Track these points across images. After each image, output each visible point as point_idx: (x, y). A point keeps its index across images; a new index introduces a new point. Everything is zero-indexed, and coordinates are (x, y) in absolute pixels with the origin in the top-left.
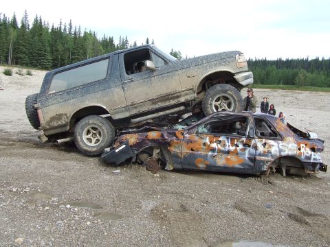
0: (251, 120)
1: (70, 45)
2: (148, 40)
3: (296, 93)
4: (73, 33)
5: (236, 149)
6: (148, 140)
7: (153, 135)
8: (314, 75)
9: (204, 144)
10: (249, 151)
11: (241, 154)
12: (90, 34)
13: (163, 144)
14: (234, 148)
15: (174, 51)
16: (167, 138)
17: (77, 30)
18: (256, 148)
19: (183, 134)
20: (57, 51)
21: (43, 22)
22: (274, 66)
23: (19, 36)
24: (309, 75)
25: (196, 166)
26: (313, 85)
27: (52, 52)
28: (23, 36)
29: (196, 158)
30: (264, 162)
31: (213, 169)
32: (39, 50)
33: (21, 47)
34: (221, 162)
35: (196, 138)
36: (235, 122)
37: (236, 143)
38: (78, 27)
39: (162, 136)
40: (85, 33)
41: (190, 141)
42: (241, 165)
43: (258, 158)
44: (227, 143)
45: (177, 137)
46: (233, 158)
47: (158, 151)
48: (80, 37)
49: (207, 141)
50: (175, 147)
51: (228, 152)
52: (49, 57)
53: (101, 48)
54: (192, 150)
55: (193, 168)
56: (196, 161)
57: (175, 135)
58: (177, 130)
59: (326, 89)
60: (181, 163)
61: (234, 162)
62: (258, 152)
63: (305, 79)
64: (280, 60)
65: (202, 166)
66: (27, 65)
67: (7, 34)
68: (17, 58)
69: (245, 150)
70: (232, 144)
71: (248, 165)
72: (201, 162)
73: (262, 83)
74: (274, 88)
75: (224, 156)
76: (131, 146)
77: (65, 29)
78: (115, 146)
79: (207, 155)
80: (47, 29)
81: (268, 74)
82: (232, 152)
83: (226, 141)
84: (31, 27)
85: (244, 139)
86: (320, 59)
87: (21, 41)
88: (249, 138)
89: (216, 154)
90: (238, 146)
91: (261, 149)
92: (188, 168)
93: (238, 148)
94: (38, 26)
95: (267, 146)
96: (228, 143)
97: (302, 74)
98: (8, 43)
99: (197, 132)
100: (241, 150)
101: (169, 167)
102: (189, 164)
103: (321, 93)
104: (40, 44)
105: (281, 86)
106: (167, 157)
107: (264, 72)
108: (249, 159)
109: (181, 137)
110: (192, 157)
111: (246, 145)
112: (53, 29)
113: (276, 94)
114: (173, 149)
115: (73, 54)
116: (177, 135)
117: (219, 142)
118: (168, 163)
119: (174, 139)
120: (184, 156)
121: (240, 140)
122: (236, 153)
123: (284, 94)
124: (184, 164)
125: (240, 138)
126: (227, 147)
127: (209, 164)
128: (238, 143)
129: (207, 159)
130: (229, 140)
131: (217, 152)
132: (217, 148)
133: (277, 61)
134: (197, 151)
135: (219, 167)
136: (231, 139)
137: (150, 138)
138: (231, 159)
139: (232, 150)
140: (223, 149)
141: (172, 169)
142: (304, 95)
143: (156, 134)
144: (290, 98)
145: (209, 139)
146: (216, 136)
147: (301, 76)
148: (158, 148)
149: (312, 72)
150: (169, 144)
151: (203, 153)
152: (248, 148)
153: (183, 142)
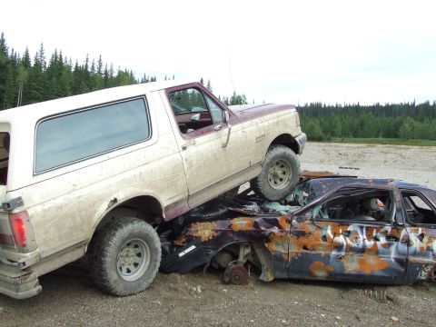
0: (398, 197)
3: (400, 149)
4: (103, 72)
5: (375, 245)
6: (232, 232)
7: (240, 223)
8: (425, 125)
9: (325, 238)
10: (397, 248)
11: (383, 253)
12: (126, 74)
13: (257, 238)
14: (372, 242)
16: (263, 229)
17: (109, 69)
18: (408, 242)
19: (289, 222)
21: (63, 58)
22: (370, 113)
23: (31, 77)
24: (417, 124)
25: (311, 274)
26: (424, 138)
28: (37, 77)
29: (311, 262)
30: (422, 266)
31: (339, 278)
33: (33, 91)
34: (352, 266)
35: (311, 228)
37: (374, 234)
39: (256, 224)
40: (120, 72)
41: (301, 234)
42: (383, 270)
43: (412, 259)
44: (360, 236)
45: (280, 227)
46: (371, 260)
47: (248, 251)
48: (112, 77)
49: (329, 232)
50: (278, 244)
51: (363, 250)
54: (305, 248)
55: (307, 277)
56: (311, 265)
57: (275, 223)
58: (278, 214)
60: (288, 270)
61: (373, 266)
62: (412, 249)
63: (412, 130)
64: (378, 105)
65: (321, 274)
67: (16, 74)
69: (387, 246)
70: (369, 237)
71: (399, 272)
72: (319, 268)
73: (355, 137)
74: (371, 142)
75: (356, 257)
76: (205, 243)
77: (93, 67)
78: (177, 243)
79: (328, 256)
80: (70, 67)
81: (362, 124)
82: (370, 250)
83: (359, 232)
84: (48, 65)
85: (388, 228)
86: (431, 104)
87: (34, 84)
88: (397, 227)
89: (343, 253)
90: (379, 240)
91: (416, 244)
92: (297, 275)
93: (378, 243)
94: (58, 64)
95: (425, 239)
96: (362, 237)
97: (408, 124)
98: (16, 86)
99: (312, 219)
100: (384, 246)
101: (267, 276)
102: (300, 272)
103: (434, 148)
104: (59, 86)
105: (380, 139)
106: (263, 260)
107: (357, 121)
108: (397, 260)
109: (287, 228)
110: (304, 261)
111: (392, 238)
113: (373, 150)
114: (275, 248)
116: (281, 224)
117: (348, 234)
118: (264, 269)
119: (275, 230)
120: (293, 258)
121: (382, 230)
122: (375, 251)
123: (385, 150)
124: (292, 271)
125: (382, 226)
126: (361, 242)
127: (332, 269)
128: (378, 234)
129: (329, 262)
130: (364, 230)
131: (346, 251)
132: (345, 244)
133: (374, 107)
134: (313, 250)
135: (349, 275)
136: (367, 228)
137: (236, 229)
138: (368, 261)
139: (369, 247)
140: (354, 245)
141: (271, 279)
142: (412, 151)
143: (245, 222)
144: (393, 156)
145: (332, 229)
146: (342, 224)
147: (407, 125)
148: (247, 246)
149: (422, 121)
150: (268, 239)
151: (323, 253)
152: (395, 244)
153: (289, 235)
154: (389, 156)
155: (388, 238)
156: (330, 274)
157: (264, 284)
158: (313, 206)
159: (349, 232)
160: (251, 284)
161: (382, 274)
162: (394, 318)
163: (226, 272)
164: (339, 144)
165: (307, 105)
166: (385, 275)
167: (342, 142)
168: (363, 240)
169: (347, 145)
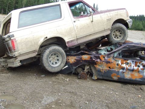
5: (138, 69)
7: (85, 57)
9: (118, 64)
11: (141, 72)
13: (92, 63)
14: (137, 68)
16: (94, 59)
19: (104, 57)
25: (111, 78)
28: (30, 1)
29: (112, 73)
31: (122, 80)
34: (128, 76)
35: (112, 60)
36: (139, 51)
37: (138, 64)
39: (91, 58)
41: (108, 62)
42: (140, 79)
45: (100, 59)
47: (88, 67)
49: (120, 63)
50: (99, 65)
51: (133, 70)
54: (110, 68)
56: (112, 74)
57: (99, 58)
58: (101, 54)
60: (102, 76)
61: (136, 77)
65: (115, 78)
70: (136, 65)
72: (115, 76)
75: (130, 73)
76: (71, 64)
79: (119, 72)
82: (136, 71)
83: (132, 63)
85: (144, 62)
89: (125, 71)
90: (140, 67)
92: (106, 78)
93: (139, 68)
96: (133, 65)
99: (113, 57)
100: (142, 69)
101: (95, 77)
102: (107, 77)
106: (94, 71)
109: (103, 59)
110: (109, 72)
114: (98, 67)
116: (101, 58)
118: (94, 75)
119: (99, 60)
120: (104, 71)
121: (141, 63)
122: (138, 71)
124: (104, 76)
125: (141, 62)
126: (132, 67)
127: (120, 77)
128: (140, 65)
129: (119, 74)
130: (134, 63)
131: (126, 70)
132: (126, 67)
134: (113, 69)
135: (126, 79)
136: (135, 62)
137: (83, 59)
138: (135, 75)
139: (135, 69)
140: (129, 68)
141: (96, 78)
143: (87, 57)
145: (121, 61)
146: (125, 60)
150: (95, 63)
151: (116, 70)
153: (104, 63)
155: (144, 66)
156: (119, 78)
158: (114, 52)
159: (128, 63)
160: (88, 80)
161: (140, 80)
162: (139, 96)
163: (79, 74)
166: (141, 80)
168: (133, 66)
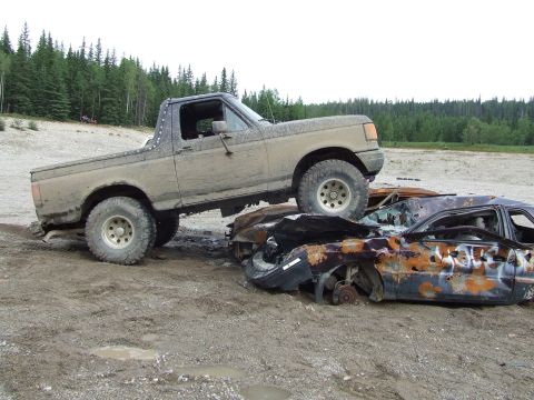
1: (99, 79)
2: (224, 71)
3: (464, 155)
4: (103, 60)
5: (483, 265)
6: (343, 254)
7: (350, 245)
8: (493, 126)
9: (433, 259)
10: (504, 268)
11: (490, 273)
12: (132, 61)
13: (367, 260)
14: (480, 263)
15: (267, 89)
16: (373, 250)
17: (110, 56)
18: (515, 262)
19: (398, 242)
20: (77, 89)
21: (53, 42)
22: (428, 112)
23: (14, 65)
24: (484, 125)
25: (419, 294)
26: (492, 142)
27: (70, 92)
28: (22, 65)
29: (420, 283)
30: (528, 286)
32: (48, 88)
33: (19, 84)
34: (460, 287)
35: (419, 249)
37: (482, 255)
38: (111, 51)
39: (365, 246)
40: (124, 60)
41: (409, 255)
42: (492, 291)
43: (518, 278)
44: (468, 256)
45: (390, 248)
46: (478, 280)
47: (355, 271)
48: (114, 66)
49: (437, 253)
50: (387, 265)
51: (470, 271)
52: (66, 100)
53: (150, 84)
54: (414, 269)
55: (415, 298)
56: (421, 287)
57: (385, 244)
59: (513, 147)
60: (396, 291)
61: (480, 286)
62: (519, 269)
63: (479, 132)
64: (436, 102)
65: (429, 295)
66: (29, 113)
68: (12, 102)
69: (494, 266)
70: (477, 257)
71: (505, 292)
72: (428, 289)
73: (410, 141)
74: (429, 147)
75: (464, 277)
77: (91, 54)
79: (437, 277)
80: (62, 54)
82: (477, 270)
83: (467, 253)
84: (34, 49)
85: (495, 247)
86: (500, 101)
87: (18, 74)
89: (451, 274)
90: (486, 261)
91: (523, 264)
92: (407, 296)
93: (485, 264)
94: (47, 48)
95: (532, 259)
96: (470, 257)
97: (474, 125)
100: (491, 266)
101: (376, 297)
102: (410, 292)
103: (504, 155)
105: (442, 144)
107: (412, 121)
108: (504, 280)
109: (397, 248)
110: (413, 281)
111: (499, 258)
112: (70, 53)
113: (432, 156)
114: (384, 269)
115: (104, 94)
116: (390, 245)
117: (455, 254)
119: (385, 251)
120: (402, 279)
121: (489, 250)
122: (482, 272)
123: (445, 157)
124: (400, 293)
125: (490, 246)
126: (469, 263)
127: (440, 290)
128: (486, 255)
129: (437, 283)
130: (472, 250)
131: (454, 272)
132: (453, 264)
133: (431, 104)
134: (422, 271)
135: (456, 296)
136: (475, 248)
137: (346, 251)
138: (475, 282)
139: (477, 268)
140: (462, 265)
141: (379, 300)
142: (477, 158)
143: (354, 244)
144: (456, 163)
145: (440, 250)
146: (450, 245)
147: (472, 127)
148: (354, 267)
149: (489, 121)
150: (377, 259)
151: (432, 273)
152: (503, 264)
153: (399, 256)
154: (450, 164)
155: (495, 258)
156: (439, 295)
157: (374, 303)
159: (457, 253)
161: (490, 294)
163: (335, 292)
164: (391, 150)
165: (350, 100)
166: (493, 296)
167: (394, 146)
168: (470, 260)
169: (400, 150)
